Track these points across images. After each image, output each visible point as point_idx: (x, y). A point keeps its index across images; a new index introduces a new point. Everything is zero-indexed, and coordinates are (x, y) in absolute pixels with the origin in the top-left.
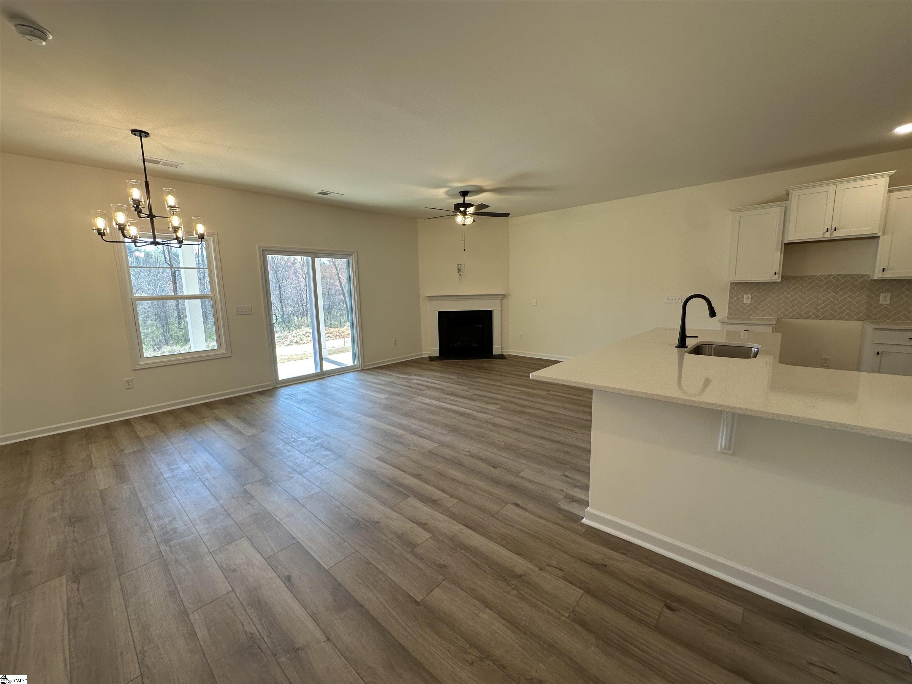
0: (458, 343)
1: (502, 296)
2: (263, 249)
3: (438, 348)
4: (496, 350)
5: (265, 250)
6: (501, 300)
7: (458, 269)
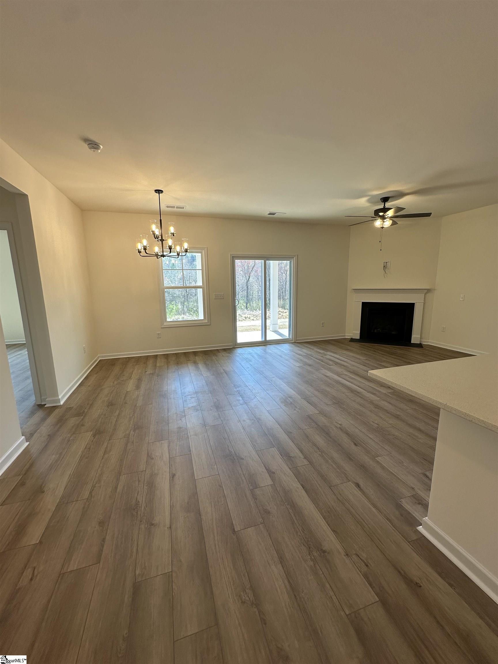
0: (379, 330)
1: (426, 291)
2: (233, 256)
3: (359, 332)
4: (415, 338)
5: (234, 257)
6: (425, 294)
7: (384, 266)
